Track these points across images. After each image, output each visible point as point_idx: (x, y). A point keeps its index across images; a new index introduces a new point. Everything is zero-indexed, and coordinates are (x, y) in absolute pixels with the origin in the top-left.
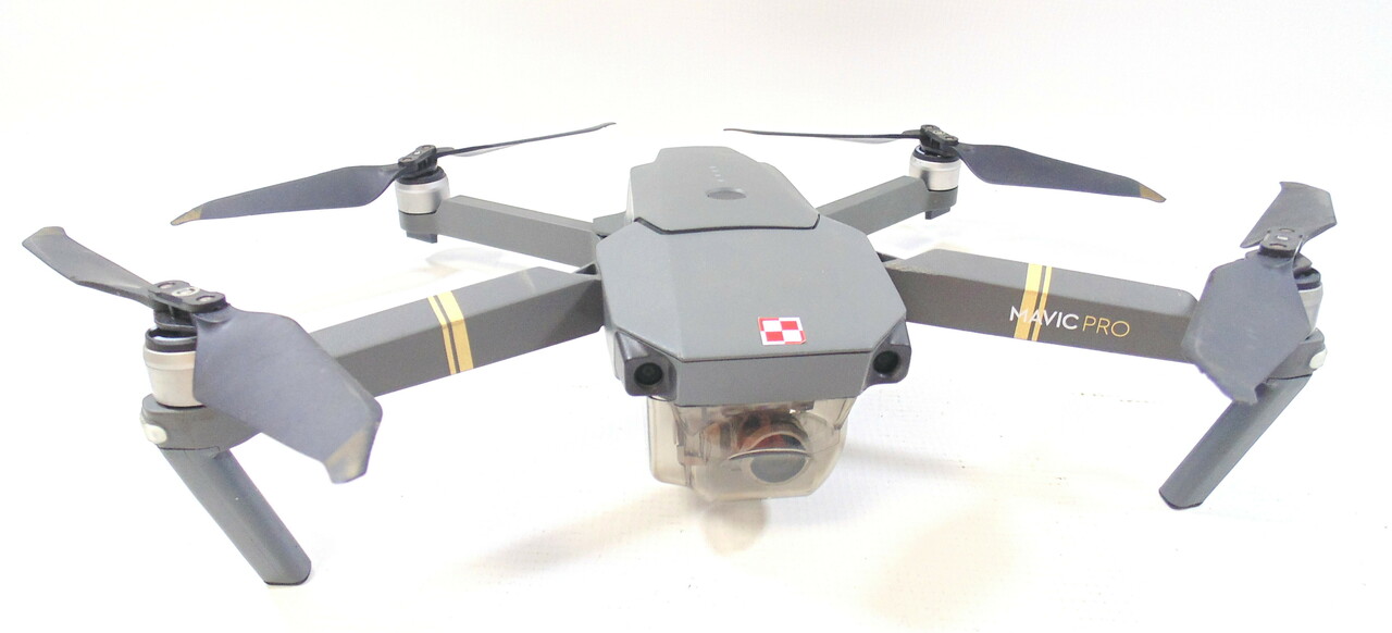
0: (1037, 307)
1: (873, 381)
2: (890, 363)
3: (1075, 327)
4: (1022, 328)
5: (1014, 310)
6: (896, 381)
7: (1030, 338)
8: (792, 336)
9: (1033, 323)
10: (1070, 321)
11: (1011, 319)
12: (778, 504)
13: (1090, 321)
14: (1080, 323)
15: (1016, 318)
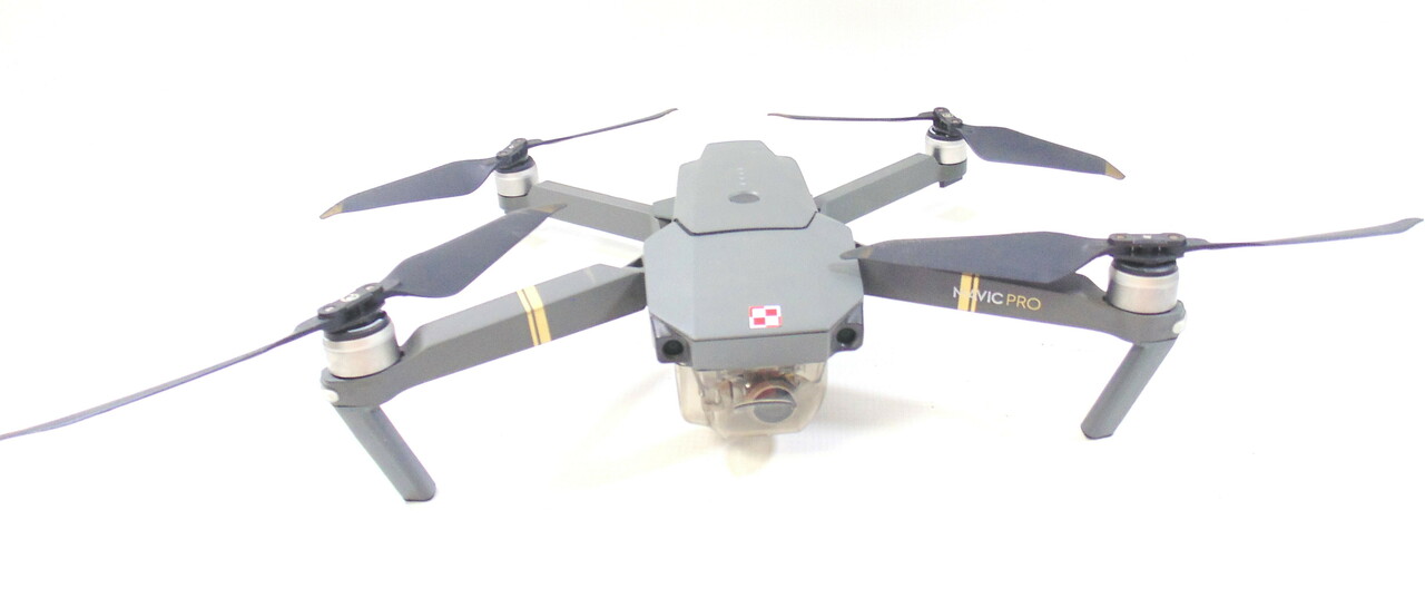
0: (972, 288)
1: (836, 349)
2: (848, 337)
3: (1001, 302)
4: (963, 301)
5: (955, 289)
6: (854, 349)
7: (969, 310)
8: (772, 321)
9: (971, 299)
10: (997, 298)
11: (955, 296)
12: (783, 438)
13: (1012, 298)
14: (1004, 299)
15: (957, 295)
